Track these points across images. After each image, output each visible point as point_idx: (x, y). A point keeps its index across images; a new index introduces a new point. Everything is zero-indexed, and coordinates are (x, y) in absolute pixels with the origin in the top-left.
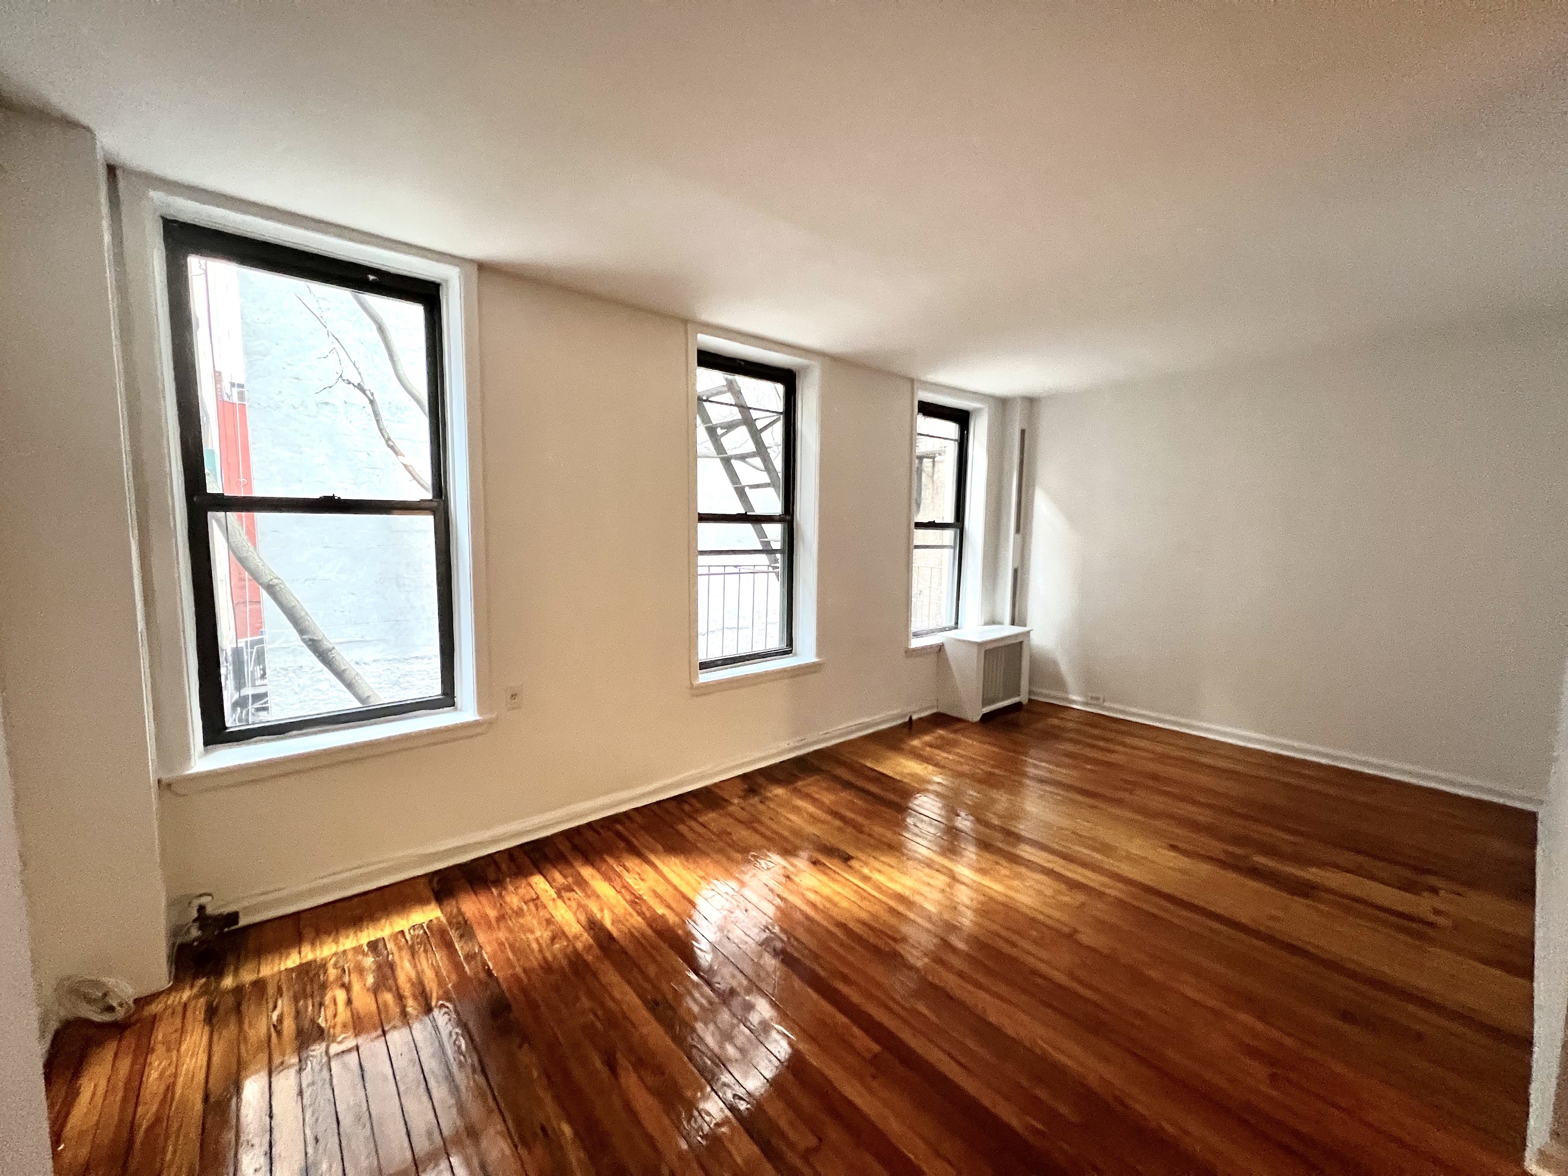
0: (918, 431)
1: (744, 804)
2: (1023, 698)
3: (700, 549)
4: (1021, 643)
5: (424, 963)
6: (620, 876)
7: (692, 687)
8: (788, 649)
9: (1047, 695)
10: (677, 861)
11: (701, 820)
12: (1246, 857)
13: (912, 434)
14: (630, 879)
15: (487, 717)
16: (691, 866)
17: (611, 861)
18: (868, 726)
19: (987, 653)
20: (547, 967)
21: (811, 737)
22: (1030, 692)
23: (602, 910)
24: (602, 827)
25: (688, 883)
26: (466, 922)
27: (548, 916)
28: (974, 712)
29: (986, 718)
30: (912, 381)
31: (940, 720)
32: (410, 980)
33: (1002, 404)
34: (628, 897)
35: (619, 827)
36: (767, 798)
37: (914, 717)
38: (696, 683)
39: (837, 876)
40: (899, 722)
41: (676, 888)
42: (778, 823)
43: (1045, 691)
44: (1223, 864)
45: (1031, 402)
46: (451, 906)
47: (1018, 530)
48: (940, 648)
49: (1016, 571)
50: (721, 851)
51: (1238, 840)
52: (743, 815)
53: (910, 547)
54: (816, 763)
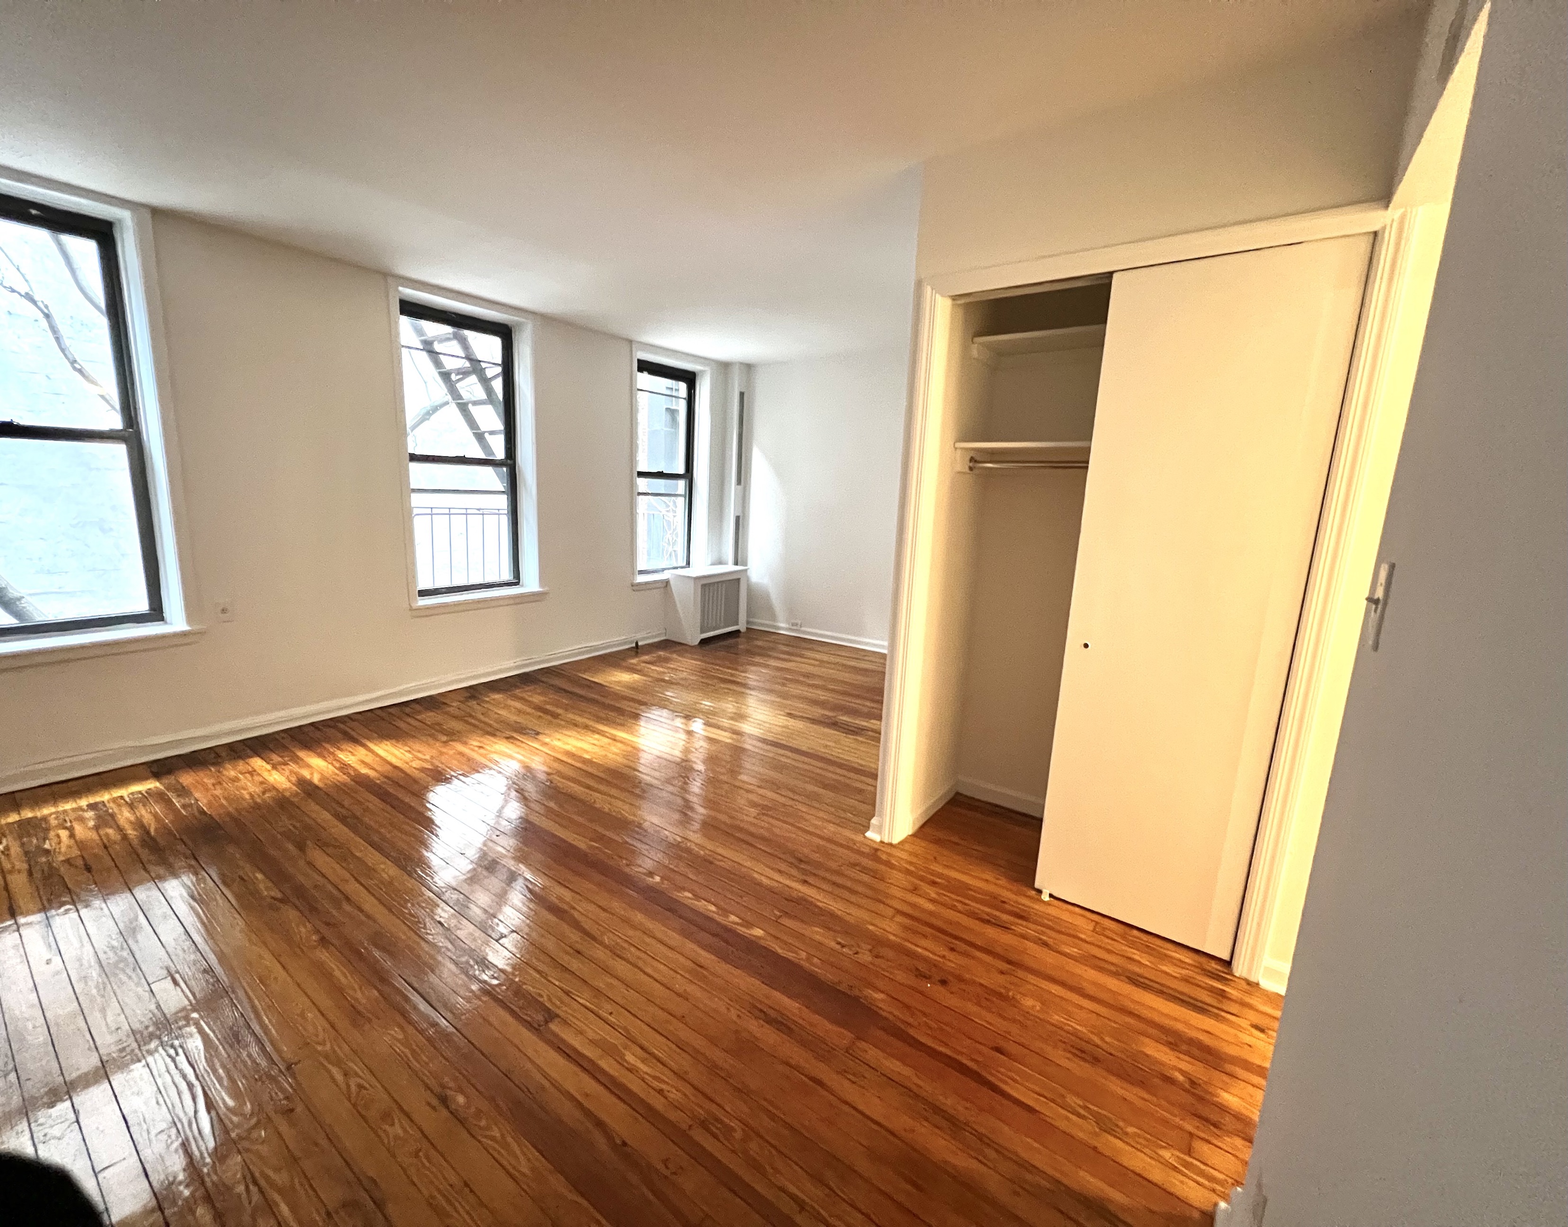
0: (639, 387)
1: (462, 706)
2: (742, 626)
3: (412, 487)
4: (739, 580)
5: (143, 812)
6: (333, 754)
7: (411, 609)
8: (516, 581)
9: (762, 623)
10: (388, 743)
11: (418, 717)
12: (835, 717)
13: (631, 390)
14: (341, 756)
15: (197, 627)
16: (400, 746)
17: (327, 746)
18: (597, 649)
19: (704, 586)
20: (256, 807)
21: (536, 657)
22: (748, 622)
23: (312, 774)
24: (324, 726)
25: (396, 756)
26: (183, 787)
27: (261, 779)
28: (694, 637)
29: (704, 642)
30: (631, 342)
31: (667, 645)
32: (131, 822)
33: (724, 367)
34: (338, 765)
35: (341, 726)
36: (484, 701)
37: (640, 644)
38: (414, 606)
39: (523, 745)
40: (627, 647)
41: (380, 757)
42: (488, 717)
43: (760, 621)
44: (814, 721)
45: (749, 368)
46: (170, 780)
47: (739, 482)
48: (667, 583)
49: (738, 519)
50: (432, 736)
51: (837, 708)
52: (457, 712)
53: (634, 494)
54: (539, 677)
